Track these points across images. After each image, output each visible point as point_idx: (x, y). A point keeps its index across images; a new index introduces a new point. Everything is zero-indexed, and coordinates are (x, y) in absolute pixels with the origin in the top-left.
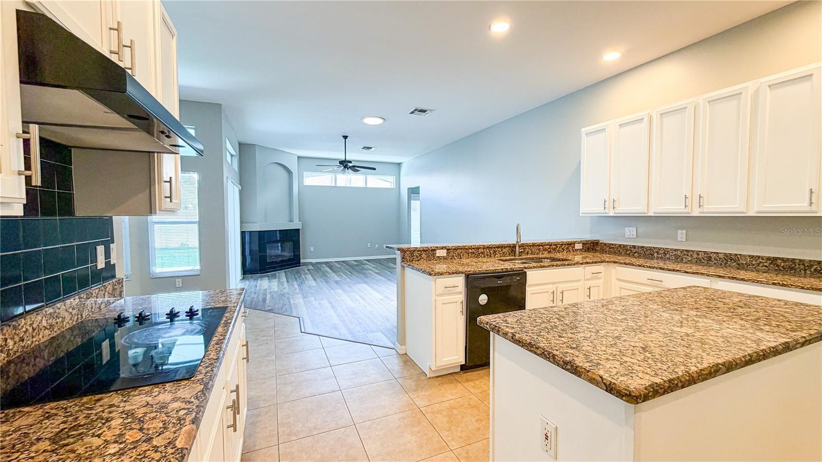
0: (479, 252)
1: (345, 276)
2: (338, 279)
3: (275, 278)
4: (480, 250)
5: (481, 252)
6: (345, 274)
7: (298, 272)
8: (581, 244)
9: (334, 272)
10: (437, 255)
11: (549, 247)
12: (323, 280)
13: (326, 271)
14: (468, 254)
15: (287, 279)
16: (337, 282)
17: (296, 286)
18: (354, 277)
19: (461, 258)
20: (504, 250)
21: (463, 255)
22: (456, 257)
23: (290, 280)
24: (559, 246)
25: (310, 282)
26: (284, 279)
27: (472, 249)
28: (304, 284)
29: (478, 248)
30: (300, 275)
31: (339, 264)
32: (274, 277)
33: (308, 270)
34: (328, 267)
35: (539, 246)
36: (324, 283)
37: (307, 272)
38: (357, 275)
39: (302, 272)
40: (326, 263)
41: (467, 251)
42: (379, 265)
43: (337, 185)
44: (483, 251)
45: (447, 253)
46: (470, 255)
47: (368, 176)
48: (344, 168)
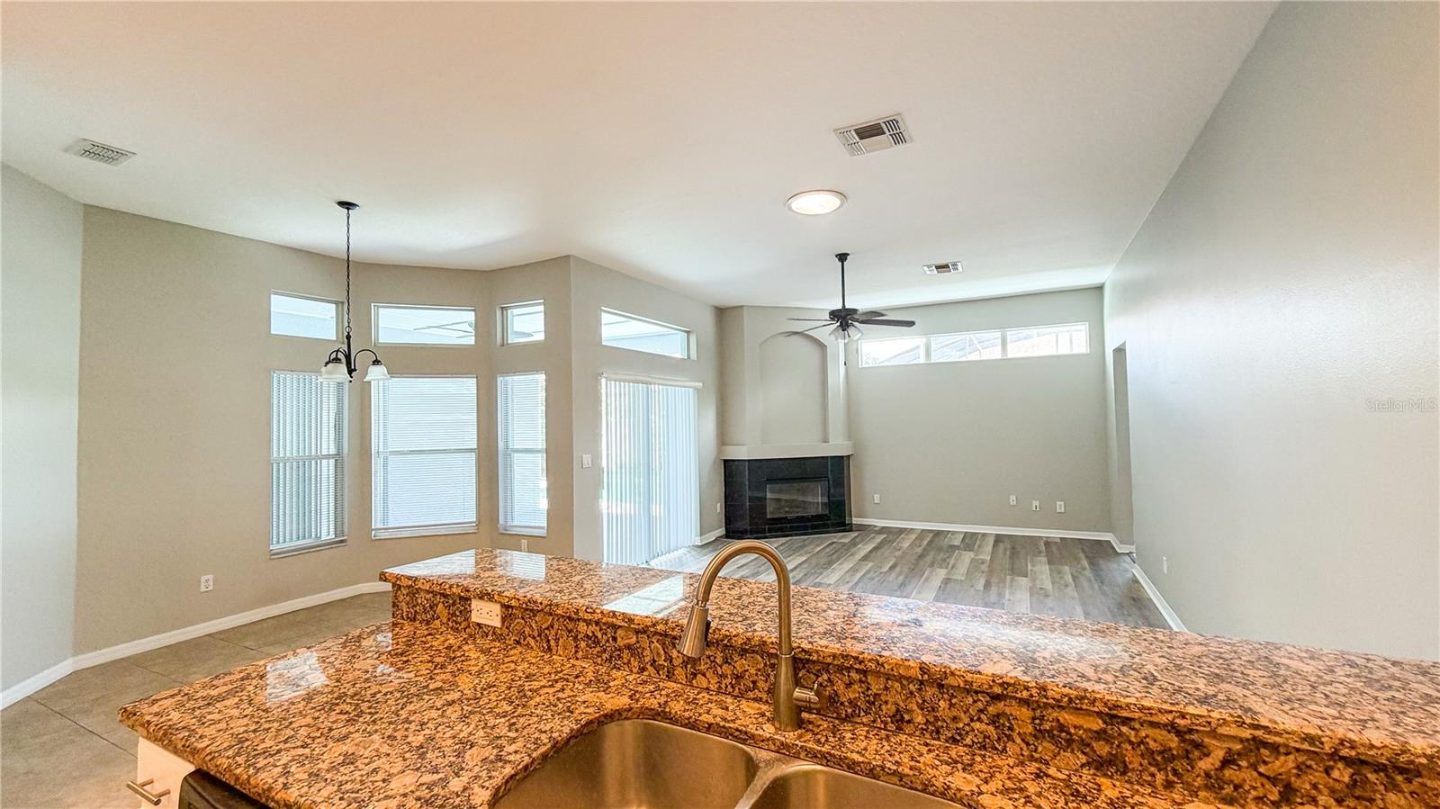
0: (620, 642)
5: (629, 647)
10: (475, 618)
11: (1097, 725)
14: (575, 638)
19: (550, 649)
20: (741, 664)
21: (557, 640)
22: (532, 643)
24: (1220, 751)
27: (587, 622)
29: (615, 627)
35: (1000, 698)
41: (572, 627)
43: (932, 361)
44: (634, 639)
45: (503, 620)
46: (583, 644)
47: (1008, 333)
48: (841, 325)
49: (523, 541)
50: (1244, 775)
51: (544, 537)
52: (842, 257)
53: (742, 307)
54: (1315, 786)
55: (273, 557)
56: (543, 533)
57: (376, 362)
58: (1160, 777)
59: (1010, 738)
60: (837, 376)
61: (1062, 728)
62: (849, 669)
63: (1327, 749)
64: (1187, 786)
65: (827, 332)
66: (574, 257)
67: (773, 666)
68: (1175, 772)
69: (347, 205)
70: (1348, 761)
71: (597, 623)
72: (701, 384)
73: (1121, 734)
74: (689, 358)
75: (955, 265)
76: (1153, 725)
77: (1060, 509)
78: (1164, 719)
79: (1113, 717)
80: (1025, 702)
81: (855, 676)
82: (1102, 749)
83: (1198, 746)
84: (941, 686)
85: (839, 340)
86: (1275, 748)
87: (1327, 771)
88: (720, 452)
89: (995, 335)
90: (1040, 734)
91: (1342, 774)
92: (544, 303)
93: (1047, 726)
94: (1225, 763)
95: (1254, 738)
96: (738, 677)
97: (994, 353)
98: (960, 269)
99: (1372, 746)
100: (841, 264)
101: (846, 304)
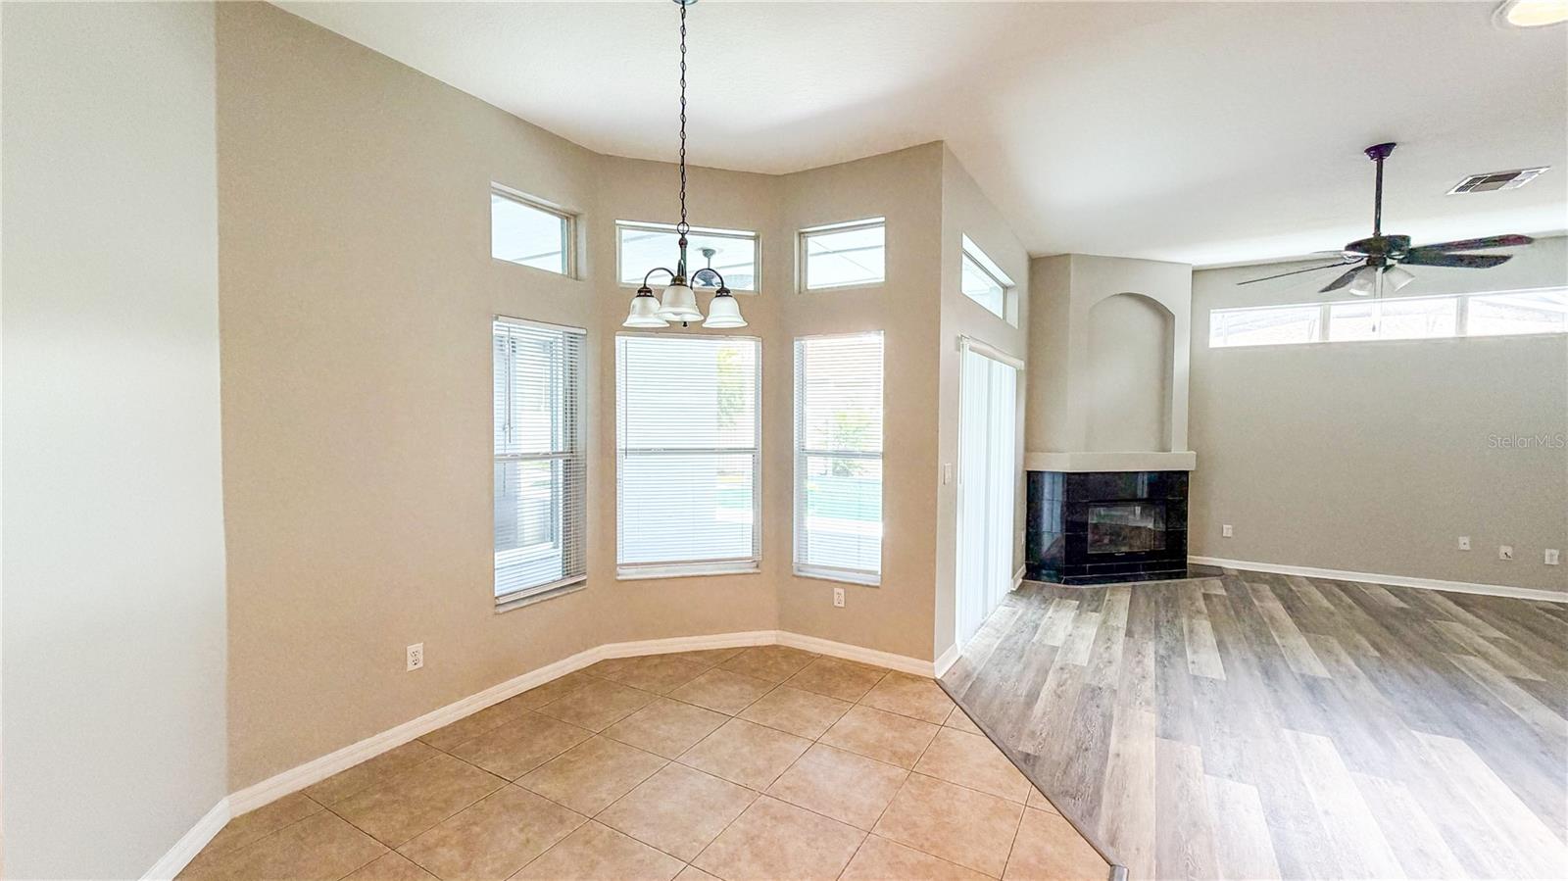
1: (1351, 662)
2: (1319, 669)
3: (1095, 611)
6: (1353, 650)
7: (1171, 602)
9: (1304, 628)
12: (1253, 660)
13: (1272, 618)
15: (1130, 621)
16: (1312, 686)
17: (1150, 662)
18: (1396, 677)
23: (1138, 629)
25: (1205, 658)
26: (1121, 620)
28: (1175, 659)
30: (1176, 616)
31: (1327, 595)
32: (1096, 604)
33: (1206, 597)
34: (1281, 598)
36: (1257, 673)
37: (1201, 604)
38: (1412, 670)
39: (1184, 602)
40: (1276, 581)
42: (1521, 632)
48: (1371, 265)
49: (837, 590)
51: (877, 587)
52: (1380, 152)
53: (1067, 256)
55: (501, 610)
56: (875, 580)
57: (723, 293)
66: (946, 145)
72: (1023, 364)
77: (1551, 560)
88: (1025, 461)
92: (886, 224)
97: (1446, 329)
100: (1374, 163)
101: (1384, 232)
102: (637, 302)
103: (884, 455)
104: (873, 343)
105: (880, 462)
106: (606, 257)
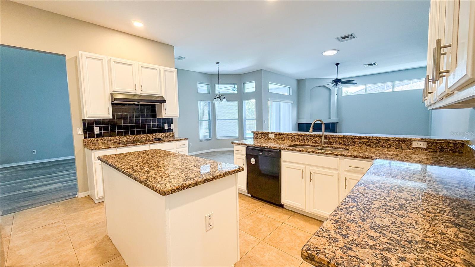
0: (296, 138)
4: (296, 136)
5: (297, 138)
8: (426, 143)
10: (269, 137)
11: (367, 141)
14: (288, 138)
19: (283, 140)
20: (316, 139)
21: (285, 139)
22: (280, 140)
24: (382, 142)
27: (290, 135)
29: (295, 136)
35: (354, 139)
41: (287, 136)
43: (367, 93)
44: (298, 137)
45: (275, 137)
46: (289, 139)
47: (395, 83)
48: (336, 84)
50: (385, 144)
52: (337, 64)
53: (305, 79)
54: (394, 145)
55: (200, 141)
57: (224, 98)
58: (375, 146)
59: (355, 144)
60: (334, 98)
61: (363, 142)
62: (333, 137)
63: (395, 139)
64: (378, 147)
65: (331, 86)
66: (263, 70)
67: (321, 139)
68: (377, 145)
69: (218, 63)
70: (397, 141)
71: (292, 135)
72: (293, 102)
73: (370, 141)
74: (289, 94)
75: (374, 64)
76: (375, 139)
78: (375, 138)
79: (370, 139)
80: (358, 139)
81: (334, 138)
82: (368, 144)
83: (380, 142)
84: (346, 138)
85: (335, 88)
86: (389, 140)
87: (395, 143)
88: (297, 121)
89: (390, 84)
90: (360, 143)
91: (397, 143)
92: (255, 82)
93: (361, 142)
94: (383, 143)
95: (386, 139)
96: (315, 141)
98: (376, 65)
99: (400, 138)
100: (337, 66)
101: (338, 78)
102: (214, 100)
103: (256, 119)
104: (254, 101)
105: (255, 120)
106: (213, 89)
